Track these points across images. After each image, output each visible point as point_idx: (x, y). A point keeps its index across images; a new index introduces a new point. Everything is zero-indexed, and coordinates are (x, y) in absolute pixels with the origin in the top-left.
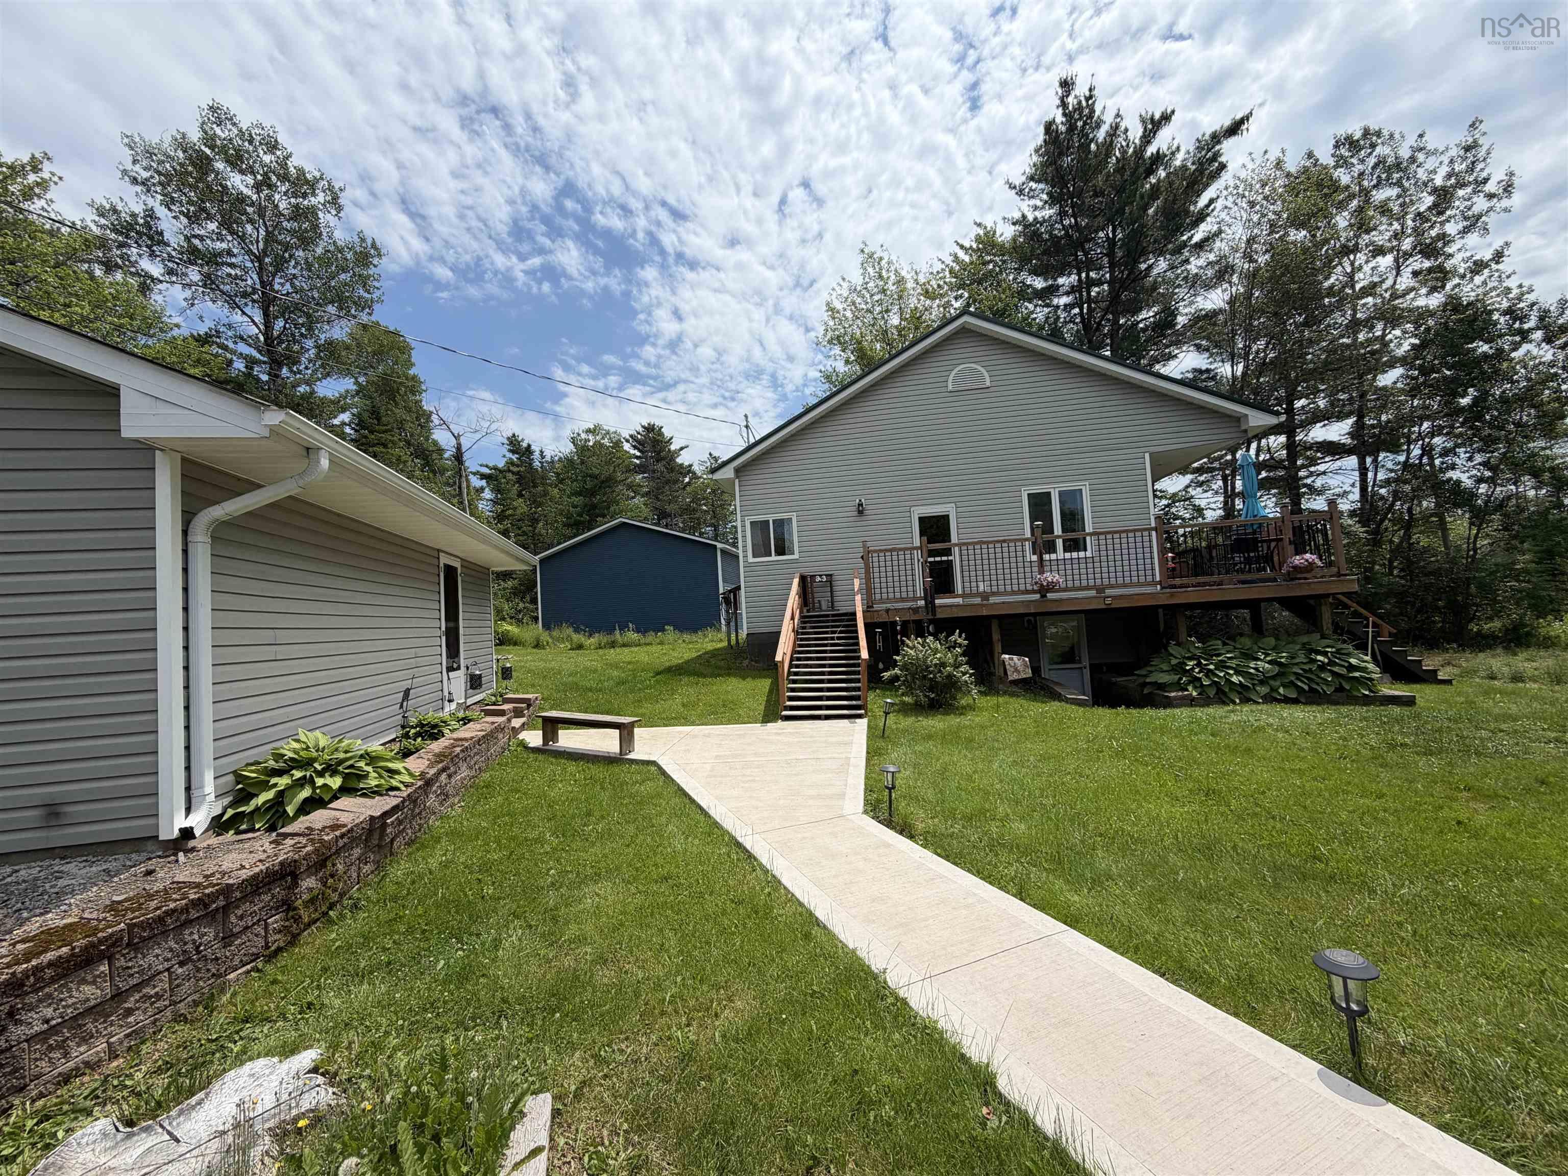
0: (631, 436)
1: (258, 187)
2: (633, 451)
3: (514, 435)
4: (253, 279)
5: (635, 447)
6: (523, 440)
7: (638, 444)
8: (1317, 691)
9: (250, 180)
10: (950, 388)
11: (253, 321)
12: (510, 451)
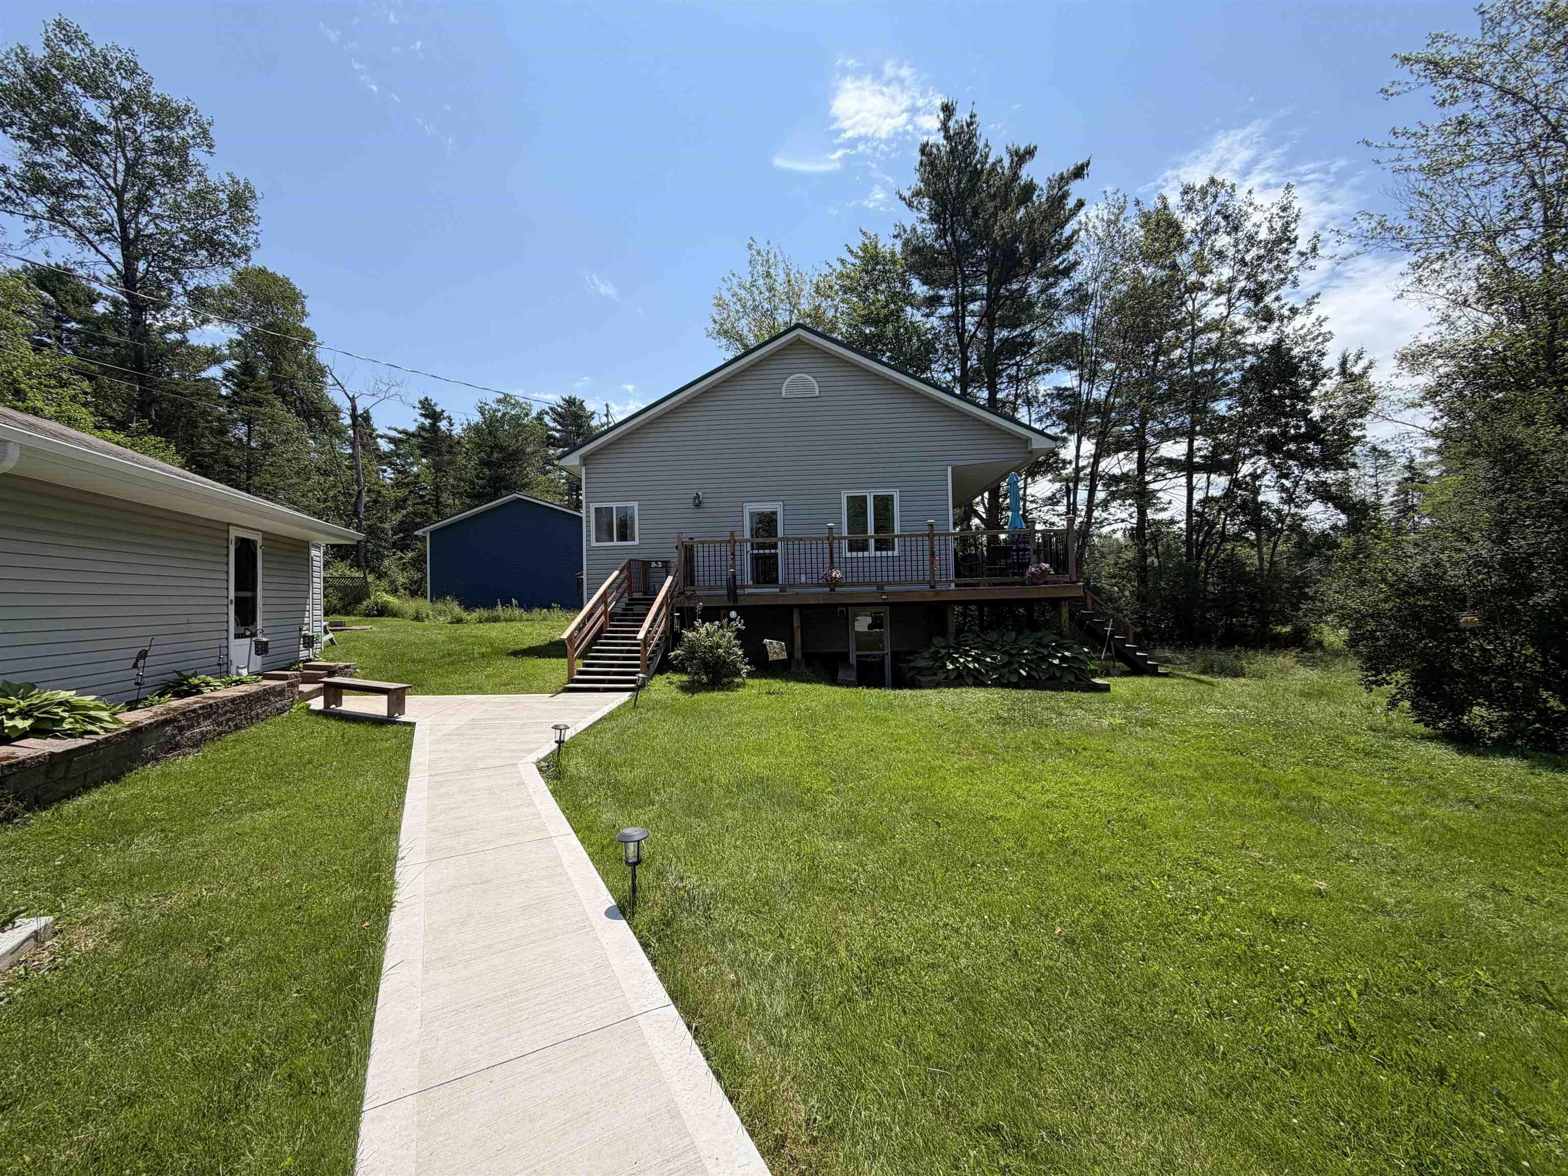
0: (551, 409)
1: (116, 114)
2: (552, 424)
3: (426, 399)
4: (110, 215)
5: (555, 420)
6: (436, 404)
7: (560, 417)
8: (1034, 678)
9: (106, 106)
10: (783, 395)
11: (109, 262)
12: (422, 415)
